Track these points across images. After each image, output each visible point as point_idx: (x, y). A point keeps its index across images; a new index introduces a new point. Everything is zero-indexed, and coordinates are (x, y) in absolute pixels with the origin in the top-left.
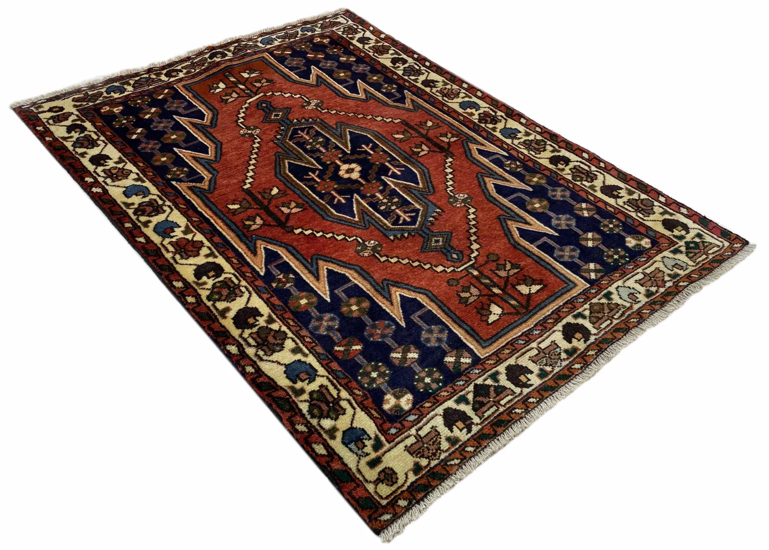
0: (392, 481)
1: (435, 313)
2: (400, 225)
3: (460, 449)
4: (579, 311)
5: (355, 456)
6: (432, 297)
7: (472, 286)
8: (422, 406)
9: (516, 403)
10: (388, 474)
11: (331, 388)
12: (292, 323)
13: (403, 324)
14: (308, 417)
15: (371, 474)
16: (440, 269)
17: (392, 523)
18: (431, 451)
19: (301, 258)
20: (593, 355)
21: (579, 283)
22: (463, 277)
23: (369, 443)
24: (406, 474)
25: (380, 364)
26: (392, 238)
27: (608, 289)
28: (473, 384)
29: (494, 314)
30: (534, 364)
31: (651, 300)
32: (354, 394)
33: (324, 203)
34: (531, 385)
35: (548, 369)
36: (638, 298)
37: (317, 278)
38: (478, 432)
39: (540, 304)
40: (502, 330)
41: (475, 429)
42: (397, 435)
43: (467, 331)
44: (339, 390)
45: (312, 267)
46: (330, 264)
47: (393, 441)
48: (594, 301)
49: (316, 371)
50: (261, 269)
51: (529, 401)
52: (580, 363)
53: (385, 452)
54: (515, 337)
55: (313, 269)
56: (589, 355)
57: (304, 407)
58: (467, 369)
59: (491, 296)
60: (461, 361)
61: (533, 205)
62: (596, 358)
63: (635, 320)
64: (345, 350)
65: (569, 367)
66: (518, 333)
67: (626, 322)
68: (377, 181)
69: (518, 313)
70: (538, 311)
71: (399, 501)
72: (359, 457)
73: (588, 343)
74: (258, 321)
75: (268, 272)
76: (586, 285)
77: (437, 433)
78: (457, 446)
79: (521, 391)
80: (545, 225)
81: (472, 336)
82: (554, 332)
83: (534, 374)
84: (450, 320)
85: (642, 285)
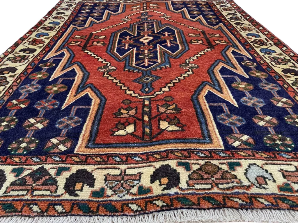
1: (90, 111)
2: (140, 66)
4: (189, 161)
6: (103, 103)
7: (134, 109)
9: (44, 200)
12: (18, 81)
16: (130, 92)
19: (70, 60)
20: (158, 206)
22: (138, 102)
25: (16, 120)
26: (126, 70)
27: (240, 161)
29: (125, 131)
30: (104, 181)
31: (281, 195)
35: (109, 192)
36: (266, 184)
37: (63, 70)
39: (163, 140)
45: (69, 65)
46: (78, 67)
48: (215, 162)
50: (47, 58)
51: (55, 207)
52: (139, 206)
54: (118, 153)
55: (67, 66)
56: (155, 204)
58: (53, 153)
59: (139, 119)
60: (59, 146)
61: (239, 85)
62: (159, 211)
63: (240, 202)
64: (16, 104)
65: (126, 204)
66: (124, 152)
67: (229, 197)
68: (153, 46)
69: (142, 139)
70: (157, 145)
73: (166, 192)
76: (221, 147)
79: (62, 194)
80: (234, 98)
82: (149, 166)
83: (92, 189)
84: (92, 119)
85: (284, 177)
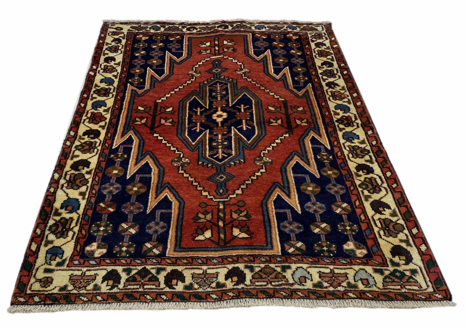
0: (45, 285)
1: (172, 216)
2: (214, 158)
3: (95, 295)
4: (253, 265)
5: (45, 261)
6: (182, 207)
7: (210, 214)
8: (104, 260)
9: (153, 292)
10: (48, 281)
11: (74, 222)
12: (97, 179)
13: (148, 212)
14: (48, 228)
15: (41, 275)
16: (206, 194)
17: (22, 305)
18: (80, 285)
19: (141, 149)
20: (230, 296)
21: (275, 249)
22: (213, 205)
23: (58, 260)
24: (55, 287)
25: (111, 225)
26: (200, 163)
27: (291, 265)
28: (143, 266)
29: (204, 236)
30: (191, 278)
31: (313, 290)
32: (81, 232)
33: (187, 126)
34: (174, 288)
35: (196, 286)
36: (306, 282)
37: (136, 164)
38: (114, 293)
39: (235, 246)
40: (198, 248)
41: (115, 290)
42: (75, 265)
43: (176, 236)
44: (76, 225)
45: (141, 156)
46: (151, 160)
47: (70, 267)
48: (272, 265)
49: (79, 209)
50: (116, 145)
51: (161, 296)
52: (217, 296)
53: (60, 270)
54: (200, 256)
55: (140, 158)
56: (228, 295)
57: (51, 223)
58: (151, 256)
59: (215, 225)
60: (153, 250)
61: (307, 187)
62: (230, 299)
63: (284, 294)
64: (104, 207)
65: (208, 294)
66: (204, 255)
67: (277, 291)
68: (227, 128)
69: (218, 244)
70: (230, 250)
71: (36, 297)
72: (46, 263)
73: (236, 287)
74: (83, 169)
75: (117, 148)
76: (278, 253)
77: (94, 278)
78: (95, 292)
79: (164, 288)
80: (299, 203)
81: (176, 240)
82: (224, 267)
83: (184, 284)
84: (175, 224)
85: (320, 277)
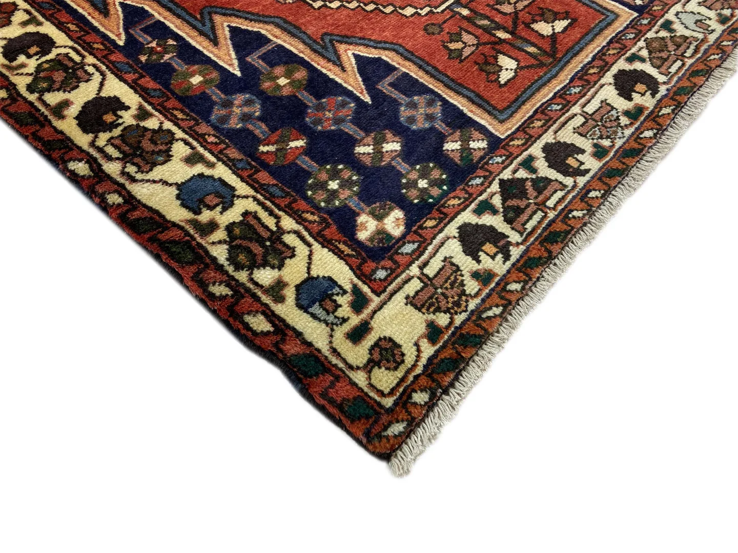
0: (395, 361)
1: (414, 76)
3: (499, 289)
4: (632, 51)
5: (324, 326)
6: (406, 53)
7: (463, 33)
8: (421, 227)
9: (570, 202)
10: (386, 350)
11: (263, 215)
12: (180, 116)
13: (367, 99)
14: (230, 269)
15: (358, 354)
16: (409, 11)
17: (408, 436)
18: (451, 300)
19: (184, 14)
20: (669, 114)
21: (620, 12)
22: (448, 20)
23: (344, 300)
24: (416, 344)
25: (341, 167)
27: (665, 18)
28: (496, 182)
29: (507, 69)
30: (583, 138)
31: (728, 28)
32: (305, 220)
34: (587, 171)
35: (606, 143)
36: (709, 26)
37: (215, 42)
38: (521, 256)
39: (572, 48)
40: (524, 92)
41: (515, 253)
42: (388, 280)
43: (470, 100)
44: (278, 218)
45: (204, 25)
46: (232, 19)
47: (384, 291)
48: (650, 35)
49: (233, 189)
50: (118, 35)
51: (589, 196)
52: (652, 129)
53: (375, 312)
54: (544, 100)
55: (207, 28)
56: (664, 114)
57: (220, 253)
58: (482, 158)
59: (496, 43)
60: (471, 146)
62: (674, 118)
63: (716, 57)
64: (277, 150)
65: (636, 136)
66: (548, 94)
67: (704, 60)
69: (541, 65)
70: (572, 58)
71: (414, 395)
72: (331, 326)
73: (658, 96)
74: (121, 117)
75: (130, 39)
76: (632, 15)
77: (454, 268)
78: (493, 285)
79: (575, 182)
81: (479, 106)
82: (601, 87)
83: (586, 153)
84: (440, 85)
85: (709, 8)
